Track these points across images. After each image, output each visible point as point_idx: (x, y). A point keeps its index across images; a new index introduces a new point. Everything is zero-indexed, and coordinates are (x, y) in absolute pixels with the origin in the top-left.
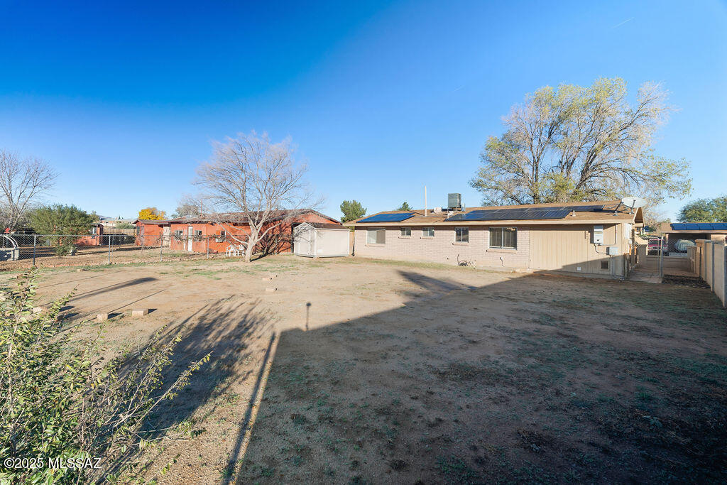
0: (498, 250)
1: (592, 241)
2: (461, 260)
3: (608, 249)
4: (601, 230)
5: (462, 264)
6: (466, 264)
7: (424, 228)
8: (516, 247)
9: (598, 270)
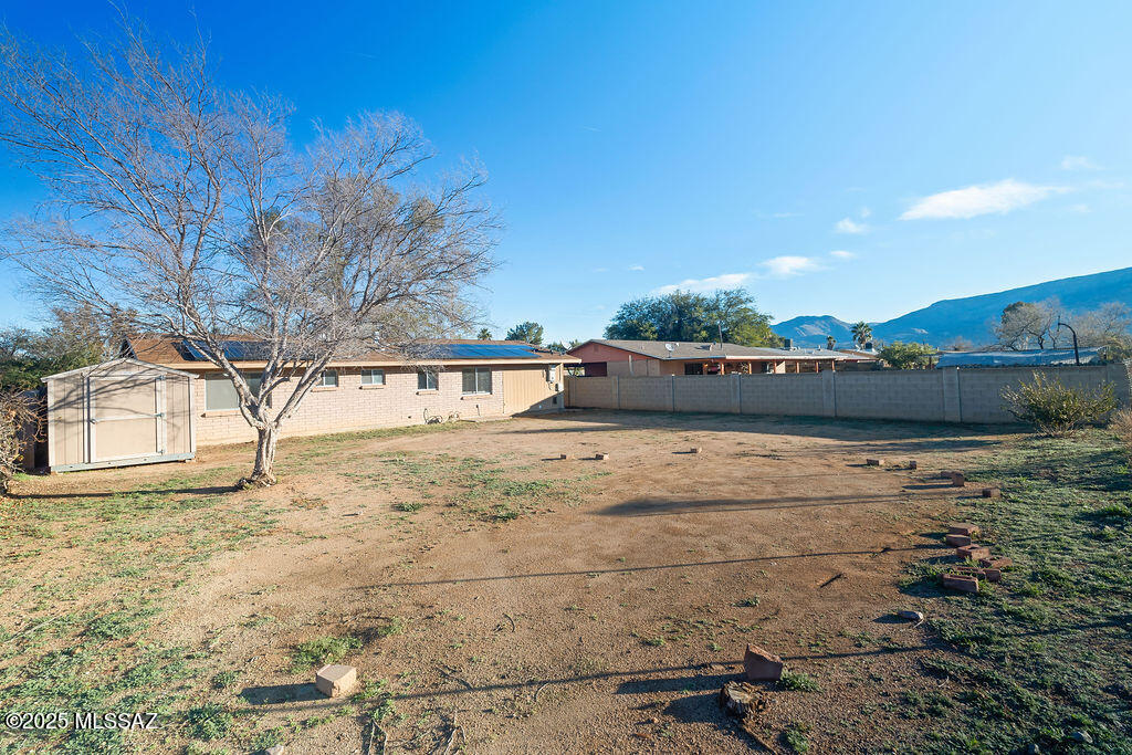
0: (469, 395)
1: (547, 380)
2: (431, 415)
3: (557, 385)
4: (554, 369)
5: (431, 422)
6: (437, 421)
7: (366, 372)
8: (490, 390)
9: (550, 406)
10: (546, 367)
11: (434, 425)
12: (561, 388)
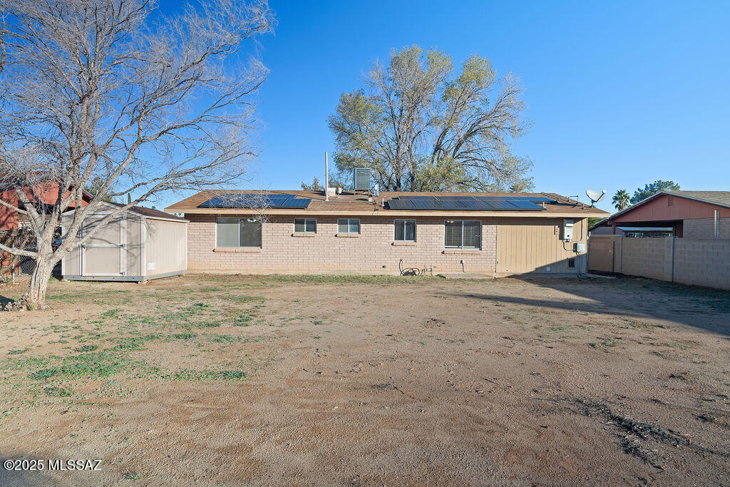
0: (454, 249)
1: (561, 237)
2: (406, 267)
3: (575, 246)
4: (572, 225)
5: (407, 274)
6: (413, 273)
7: (341, 220)
8: (478, 245)
9: (566, 269)
10: (560, 222)
11: (409, 277)
12: (583, 249)
